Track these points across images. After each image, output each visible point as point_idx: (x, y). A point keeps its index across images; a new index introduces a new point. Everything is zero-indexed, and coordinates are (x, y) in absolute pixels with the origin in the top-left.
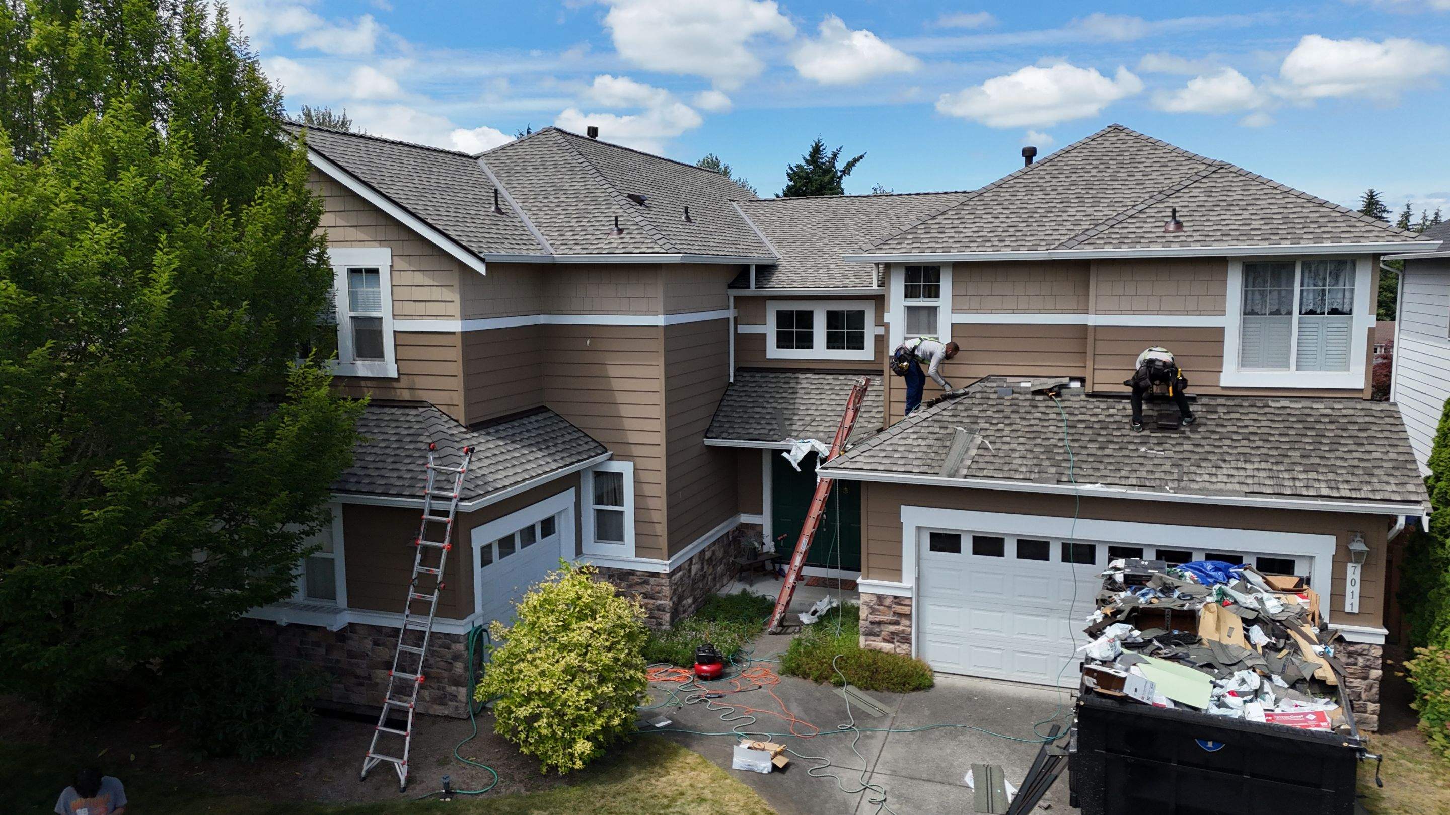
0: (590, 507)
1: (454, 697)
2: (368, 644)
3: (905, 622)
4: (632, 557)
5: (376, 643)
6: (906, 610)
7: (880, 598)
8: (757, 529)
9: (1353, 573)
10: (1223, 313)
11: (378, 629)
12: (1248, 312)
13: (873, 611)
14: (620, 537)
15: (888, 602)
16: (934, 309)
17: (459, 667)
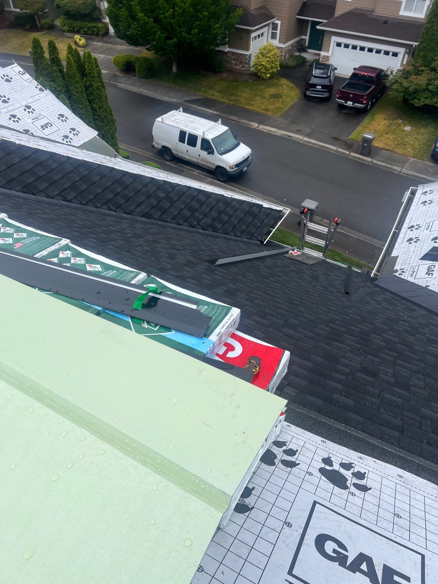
0: (271, 31)
1: (245, 67)
2: (231, 55)
3: (328, 61)
4: (277, 43)
5: (232, 55)
6: (328, 59)
7: (324, 56)
8: (305, 40)
9: (406, 56)
11: (233, 52)
13: (323, 58)
14: (276, 38)
15: (326, 57)
17: (247, 61)
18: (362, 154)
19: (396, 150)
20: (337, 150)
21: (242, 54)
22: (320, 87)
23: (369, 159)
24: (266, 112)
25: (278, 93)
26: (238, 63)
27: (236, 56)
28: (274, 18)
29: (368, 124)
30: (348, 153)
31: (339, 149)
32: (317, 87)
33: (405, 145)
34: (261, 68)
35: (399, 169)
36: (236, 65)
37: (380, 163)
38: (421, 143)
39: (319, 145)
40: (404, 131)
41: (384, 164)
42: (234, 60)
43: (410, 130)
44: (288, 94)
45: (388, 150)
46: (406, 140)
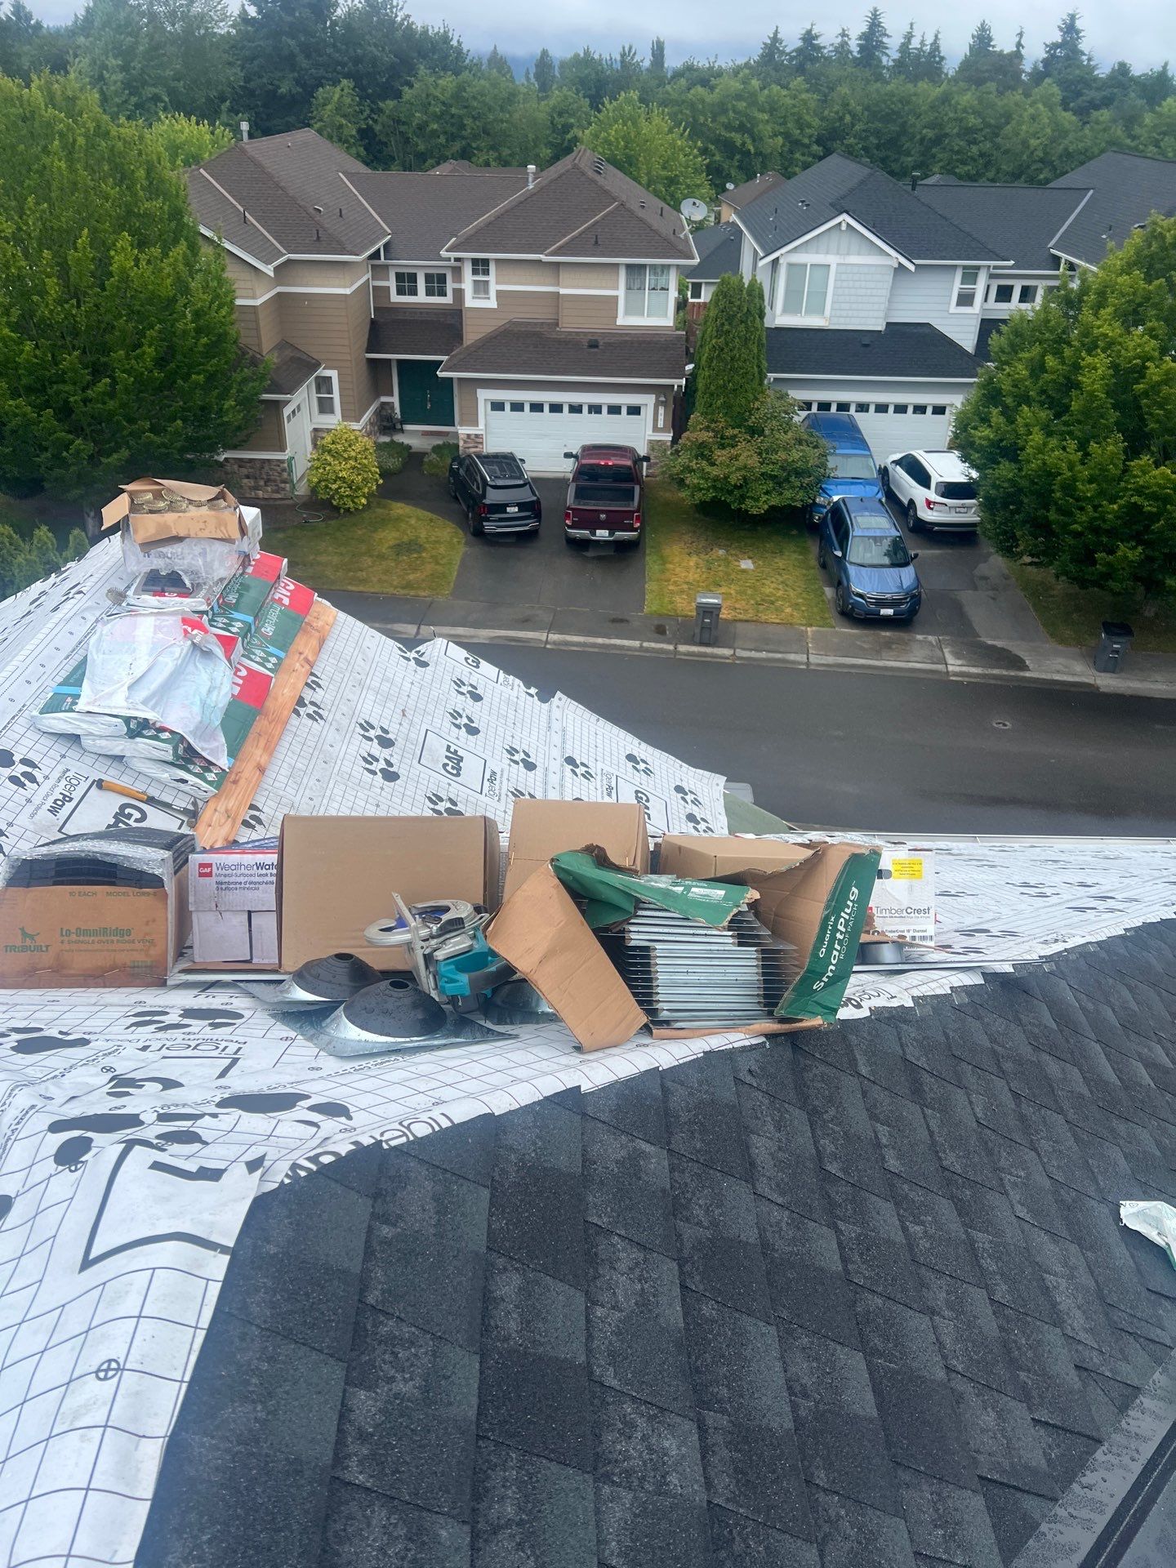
0: (315, 395)
1: (284, 489)
2: (236, 467)
4: (340, 422)
5: (240, 467)
6: (480, 440)
7: (469, 436)
8: (391, 405)
9: (661, 410)
10: (617, 289)
12: (629, 288)
13: (465, 442)
14: (332, 412)
15: (472, 437)
16: (487, 282)
17: (285, 475)
18: (702, 644)
19: (764, 617)
20: (641, 646)
21: (268, 460)
22: (516, 509)
23: (727, 652)
24: (412, 593)
25: (405, 539)
26: (262, 483)
27: (252, 468)
28: (317, 365)
29: (663, 571)
30: (671, 647)
31: (645, 644)
32: (508, 509)
33: (772, 603)
34: (340, 488)
35: (802, 658)
36: (256, 488)
37: (754, 654)
38: (799, 591)
39: (594, 645)
40: (744, 571)
41: (764, 655)
42: (248, 477)
43: (757, 568)
44: (433, 538)
45: (747, 621)
46: (767, 591)
